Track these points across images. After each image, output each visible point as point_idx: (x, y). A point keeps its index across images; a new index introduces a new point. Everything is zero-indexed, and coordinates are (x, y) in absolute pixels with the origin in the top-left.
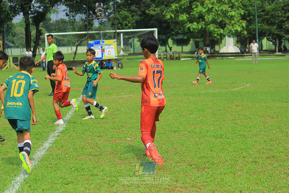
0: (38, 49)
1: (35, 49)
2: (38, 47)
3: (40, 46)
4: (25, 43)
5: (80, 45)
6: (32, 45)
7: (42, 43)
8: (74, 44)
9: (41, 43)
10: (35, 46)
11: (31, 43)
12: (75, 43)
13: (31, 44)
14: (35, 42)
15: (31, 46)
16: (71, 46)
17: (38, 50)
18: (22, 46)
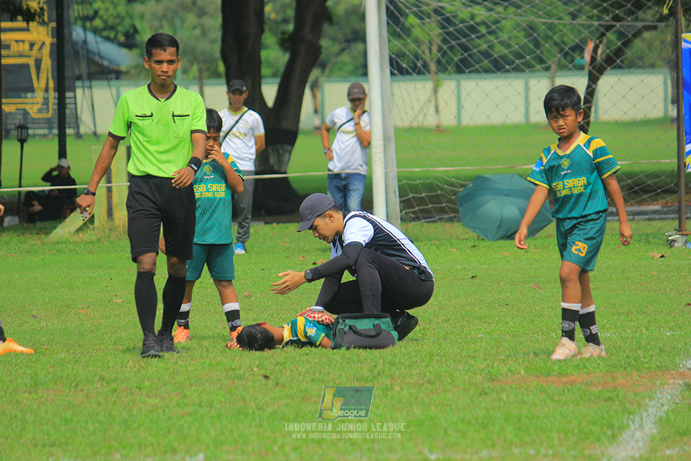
0: (315, 86)
1: (294, 90)
2: (315, 73)
3: (323, 66)
4: (217, 47)
5: (614, 61)
6: (269, 65)
7: (343, 50)
8: (569, 56)
9: (336, 48)
10: (290, 66)
11: (258, 46)
12: (579, 48)
13: (264, 54)
14: (289, 43)
15: (265, 71)
16: (547, 69)
17: (314, 96)
18: (195, 69)
